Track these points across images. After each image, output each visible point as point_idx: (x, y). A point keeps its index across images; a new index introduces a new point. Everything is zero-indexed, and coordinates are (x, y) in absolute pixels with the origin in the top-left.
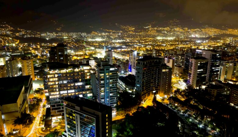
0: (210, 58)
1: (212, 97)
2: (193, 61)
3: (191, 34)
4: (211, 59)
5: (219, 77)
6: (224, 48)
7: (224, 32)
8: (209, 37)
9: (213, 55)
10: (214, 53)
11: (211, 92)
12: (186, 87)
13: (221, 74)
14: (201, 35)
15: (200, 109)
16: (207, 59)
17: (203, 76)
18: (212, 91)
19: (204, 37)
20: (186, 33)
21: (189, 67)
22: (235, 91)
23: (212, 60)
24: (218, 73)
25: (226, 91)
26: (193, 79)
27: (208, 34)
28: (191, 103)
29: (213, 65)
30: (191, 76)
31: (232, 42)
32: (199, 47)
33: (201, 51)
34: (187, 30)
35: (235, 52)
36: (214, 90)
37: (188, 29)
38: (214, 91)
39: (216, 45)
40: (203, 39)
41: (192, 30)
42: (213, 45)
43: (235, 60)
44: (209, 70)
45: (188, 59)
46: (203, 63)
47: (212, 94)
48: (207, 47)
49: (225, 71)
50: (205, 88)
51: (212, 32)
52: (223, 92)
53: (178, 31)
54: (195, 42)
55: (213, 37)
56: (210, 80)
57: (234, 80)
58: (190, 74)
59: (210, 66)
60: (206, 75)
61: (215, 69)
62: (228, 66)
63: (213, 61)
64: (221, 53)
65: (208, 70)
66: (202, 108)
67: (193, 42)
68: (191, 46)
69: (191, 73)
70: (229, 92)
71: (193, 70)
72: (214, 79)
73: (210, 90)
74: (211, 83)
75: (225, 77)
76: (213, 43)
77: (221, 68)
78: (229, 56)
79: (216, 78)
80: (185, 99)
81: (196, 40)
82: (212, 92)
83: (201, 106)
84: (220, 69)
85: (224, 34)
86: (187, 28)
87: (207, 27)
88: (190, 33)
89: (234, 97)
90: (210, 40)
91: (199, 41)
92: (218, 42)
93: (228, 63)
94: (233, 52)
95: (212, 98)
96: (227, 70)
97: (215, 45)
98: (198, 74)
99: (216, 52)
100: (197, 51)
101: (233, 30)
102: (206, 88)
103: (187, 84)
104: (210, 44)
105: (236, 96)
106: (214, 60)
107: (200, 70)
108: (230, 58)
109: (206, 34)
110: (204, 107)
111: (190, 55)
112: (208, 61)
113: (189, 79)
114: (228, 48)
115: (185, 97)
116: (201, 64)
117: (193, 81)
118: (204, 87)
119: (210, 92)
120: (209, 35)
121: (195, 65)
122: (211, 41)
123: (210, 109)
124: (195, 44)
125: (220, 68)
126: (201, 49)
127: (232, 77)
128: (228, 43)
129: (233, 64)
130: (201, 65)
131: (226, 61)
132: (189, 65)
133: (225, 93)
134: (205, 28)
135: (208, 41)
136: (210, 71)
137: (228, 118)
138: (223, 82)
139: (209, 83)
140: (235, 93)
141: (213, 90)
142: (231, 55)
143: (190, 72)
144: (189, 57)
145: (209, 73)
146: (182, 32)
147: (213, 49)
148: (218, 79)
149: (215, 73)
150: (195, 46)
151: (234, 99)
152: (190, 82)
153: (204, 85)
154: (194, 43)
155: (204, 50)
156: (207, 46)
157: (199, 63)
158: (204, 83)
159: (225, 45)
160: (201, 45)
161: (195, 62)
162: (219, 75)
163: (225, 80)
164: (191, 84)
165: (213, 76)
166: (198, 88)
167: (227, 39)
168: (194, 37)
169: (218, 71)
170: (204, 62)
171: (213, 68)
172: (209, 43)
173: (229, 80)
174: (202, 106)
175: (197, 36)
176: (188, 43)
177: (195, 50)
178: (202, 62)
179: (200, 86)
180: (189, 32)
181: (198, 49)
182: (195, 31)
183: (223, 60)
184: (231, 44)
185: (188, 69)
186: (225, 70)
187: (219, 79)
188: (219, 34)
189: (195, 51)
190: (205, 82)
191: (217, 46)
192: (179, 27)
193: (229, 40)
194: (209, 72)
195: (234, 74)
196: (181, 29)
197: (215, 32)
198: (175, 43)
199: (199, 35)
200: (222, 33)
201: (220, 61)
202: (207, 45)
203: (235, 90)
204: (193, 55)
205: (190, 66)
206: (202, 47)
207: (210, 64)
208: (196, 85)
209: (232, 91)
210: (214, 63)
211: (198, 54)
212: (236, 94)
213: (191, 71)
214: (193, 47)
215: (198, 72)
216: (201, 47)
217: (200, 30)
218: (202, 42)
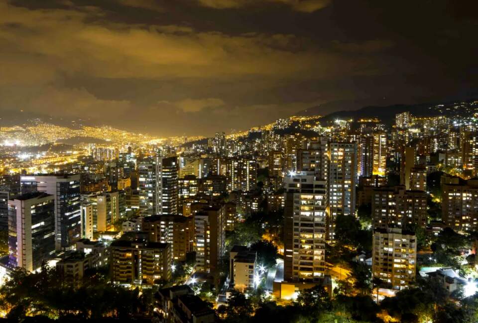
0: (57, 191)
1: (74, 281)
2: (16, 205)
4: (59, 194)
5: (82, 232)
6: (83, 167)
7: (77, 132)
8: (46, 145)
9: (62, 184)
10: (64, 180)
11: (70, 269)
12: (7, 276)
13: (85, 224)
14: (26, 140)
15: (53, 320)
16: (49, 195)
17: (46, 237)
18: (72, 267)
19: (36, 145)
21: (10, 223)
22: (117, 254)
23: (63, 197)
24: (79, 222)
25: (101, 259)
26: (23, 249)
27: (45, 138)
28: (27, 315)
29: (66, 208)
30: (16, 246)
31: (96, 153)
32: (27, 169)
33: (33, 178)
35: (104, 173)
36: (77, 263)
38: (77, 265)
39: (65, 163)
40: (35, 150)
41: (4, 129)
42: (59, 162)
43: (106, 189)
44: (59, 220)
45: (4, 202)
46: (43, 206)
47: (75, 273)
48: (46, 168)
49: (92, 217)
50: (55, 265)
51: (53, 134)
52: (95, 263)
54: (14, 158)
55: (55, 144)
56: (64, 244)
57: (112, 230)
58: (14, 240)
59: (59, 211)
60: (53, 233)
61: (72, 215)
62: (96, 204)
63: (64, 199)
64: (78, 178)
65: (56, 221)
66: (56, 318)
67: (9, 158)
68: (7, 169)
69: (16, 237)
70: (106, 259)
71: (19, 229)
72: (72, 238)
73: (68, 266)
74: (67, 249)
75: (94, 228)
76: (59, 159)
77: (84, 211)
78: (94, 183)
79: (78, 236)
80: (9, 310)
81: (17, 154)
82: (74, 269)
83: (53, 313)
84: (81, 214)
85: (77, 137)
87: (39, 123)
89: (118, 266)
90: (51, 151)
91: (24, 156)
92: (69, 155)
93: (95, 197)
94: (100, 174)
95: (77, 284)
96: (95, 212)
97: (62, 161)
98: (33, 235)
99: (66, 176)
100: (23, 178)
101: (94, 129)
102: (59, 264)
103: (8, 269)
104: (52, 160)
105: (121, 264)
106: (66, 196)
107: (38, 225)
108: (96, 186)
109: (39, 137)
110: (61, 313)
111: (8, 193)
112: (53, 200)
113: (12, 255)
114: (89, 167)
115: (8, 304)
116: (37, 208)
117: (23, 255)
118: (52, 264)
119: (69, 271)
120: (47, 141)
121: (22, 213)
122: (52, 154)
123: (75, 311)
124: (17, 163)
125: (81, 210)
126: (32, 175)
127: (107, 226)
128: (89, 156)
129: (104, 197)
130: (39, 212)
131: (90, 193)
132: (7, 218)
133: (100, 263)
134: (36, 126)
135: (47, 154)
136: (62, 222)
137: (114, 316)
138: (92, 240)
139: (64, 251)
140: (117, 258)
141: (74, 264)
142: (98, 180)
143: (11, 234)
144: (6, 198)
145: (60, 228)
147: (60, 171)
148: (80, 236)
149: (73, 225)
150: (16, 167)
151: (118, 271)
152: (15, 262)
153: (53, 257)
154: (12, 161)
155: (40, 175)
156: (46, 166)
157: (34, 207)
158: (51, 253)
159: (84, 161)
160: (32, 165)
161: (22, 208)
162: (82, 227)
163: (96, 234)
164: (20, 265)
165: (70, 232)
166: (39, 270)
167: (86, 148)
168: (12, 145)
169: (78, 218)
170: (44, 204)
171: (67, 214)
172: (48, 158)
173: (103, 234)
174: (55, 312)
175: (19, 142)
177: (17, 177)
178: (40, 205)
179: (44, 264)
181: (26, 175)
182: (13, 132)
183: (84, 193)
184: (94, 156)
185: (7, 227)
186: (92, 213)
187: (82, 237)
188: (68, 136)
189: (19, 181)
190: (54, 251)
191: (68, 165)
193: (89, 149)
194: (59, 224)
195: (109, 219)
197: (58, 133)
199: (23, 141)
200: (74, 135)
201: (79, 196)
202: (45, 164)
203: (118, 250)
204: (16, 190)
205: (10, 219)
206: (35, 168)
207: (59, 206)
208: (33, 263)
209: (112, 254)
210: (67, 203)
211: (25, 186)
212: (121, 260)
213: (15, 232)
214: (12, 171)
215: (33, 229)
216: (31, 170)
217: (24, 130)
218: (32, 156)
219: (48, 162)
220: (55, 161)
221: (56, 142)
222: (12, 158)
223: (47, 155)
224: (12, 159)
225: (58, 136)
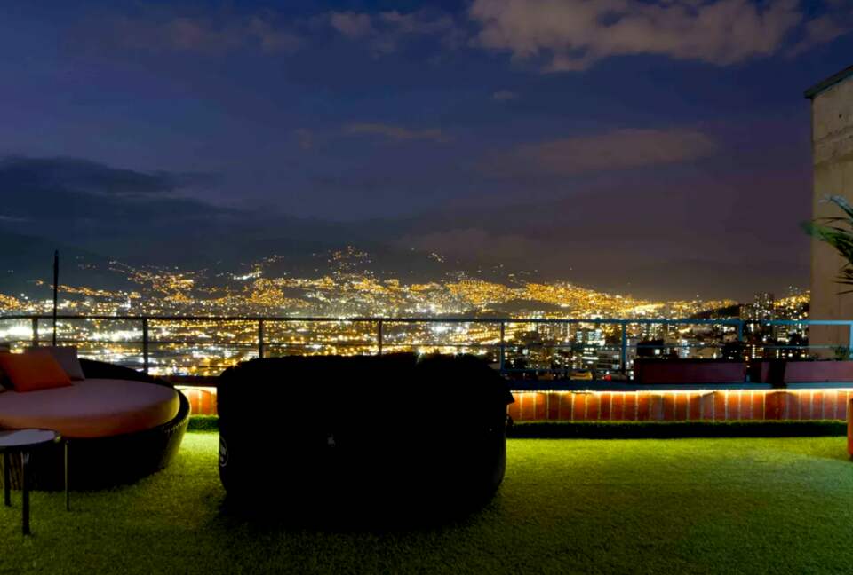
3: (411, 303)
6: (521, 350)
7: (517, 293)
8: (472, 311)
14: (445, 305)
19: (457, 311)
20: (396, 297)
27: (470, 301)
32: (441, 348)
34: (396, 288)
37: (401, 285)
39: (496, 341)
40: (454, 320)
41: (417, 287)
42: (487, 339)
48: (467, 348)
51: (482, 295)
53: (365, 292)
54: (427, 330)
55: (484, 310)
67: (420, 331)
68: (415, 347)
76: (487, 334)
81: (431, 325)
85: (516, 300)
86: (395, 282)
87: (463, 278)
88: (407, 300)
90: (477, 321)
97: (491, 338)
101: (542, 287)
104: (476, 337)
109: (462, 300)
114: (530, 349)
120: (472, 305)
122: (478, 327)
124: (429, 339)
128: (532, 332)
134: (457, 282)
146: (380, 295)
147: (487, 354)
150: (427, 345)
154: (424, 336)
156: (467, 345)
159: (523, 339)
160: (448, 343)
168: (425, 311)
172: (473, 333)
175: (436, 309)
176: (404, 334)
180: (404, 295)
182: (426, 291)
184: (540, 333)
188: (503, 299)
191: (499, 345)
192: (369, 277)
196: (377, 284)
197: (490, 293)
198: (357, 338)
199: (441, 306)
200: (512, 297)
202: (467, 341)
206: (453, 347)
216: (447, 350)
217: (441, 288)
218: (451, 328)
219: (472, 339)
220: (481, 337)
221: (485, 308)
222: (423, 330)
223: (470, 328)
224: (424, 333)
225: (489, 299)
